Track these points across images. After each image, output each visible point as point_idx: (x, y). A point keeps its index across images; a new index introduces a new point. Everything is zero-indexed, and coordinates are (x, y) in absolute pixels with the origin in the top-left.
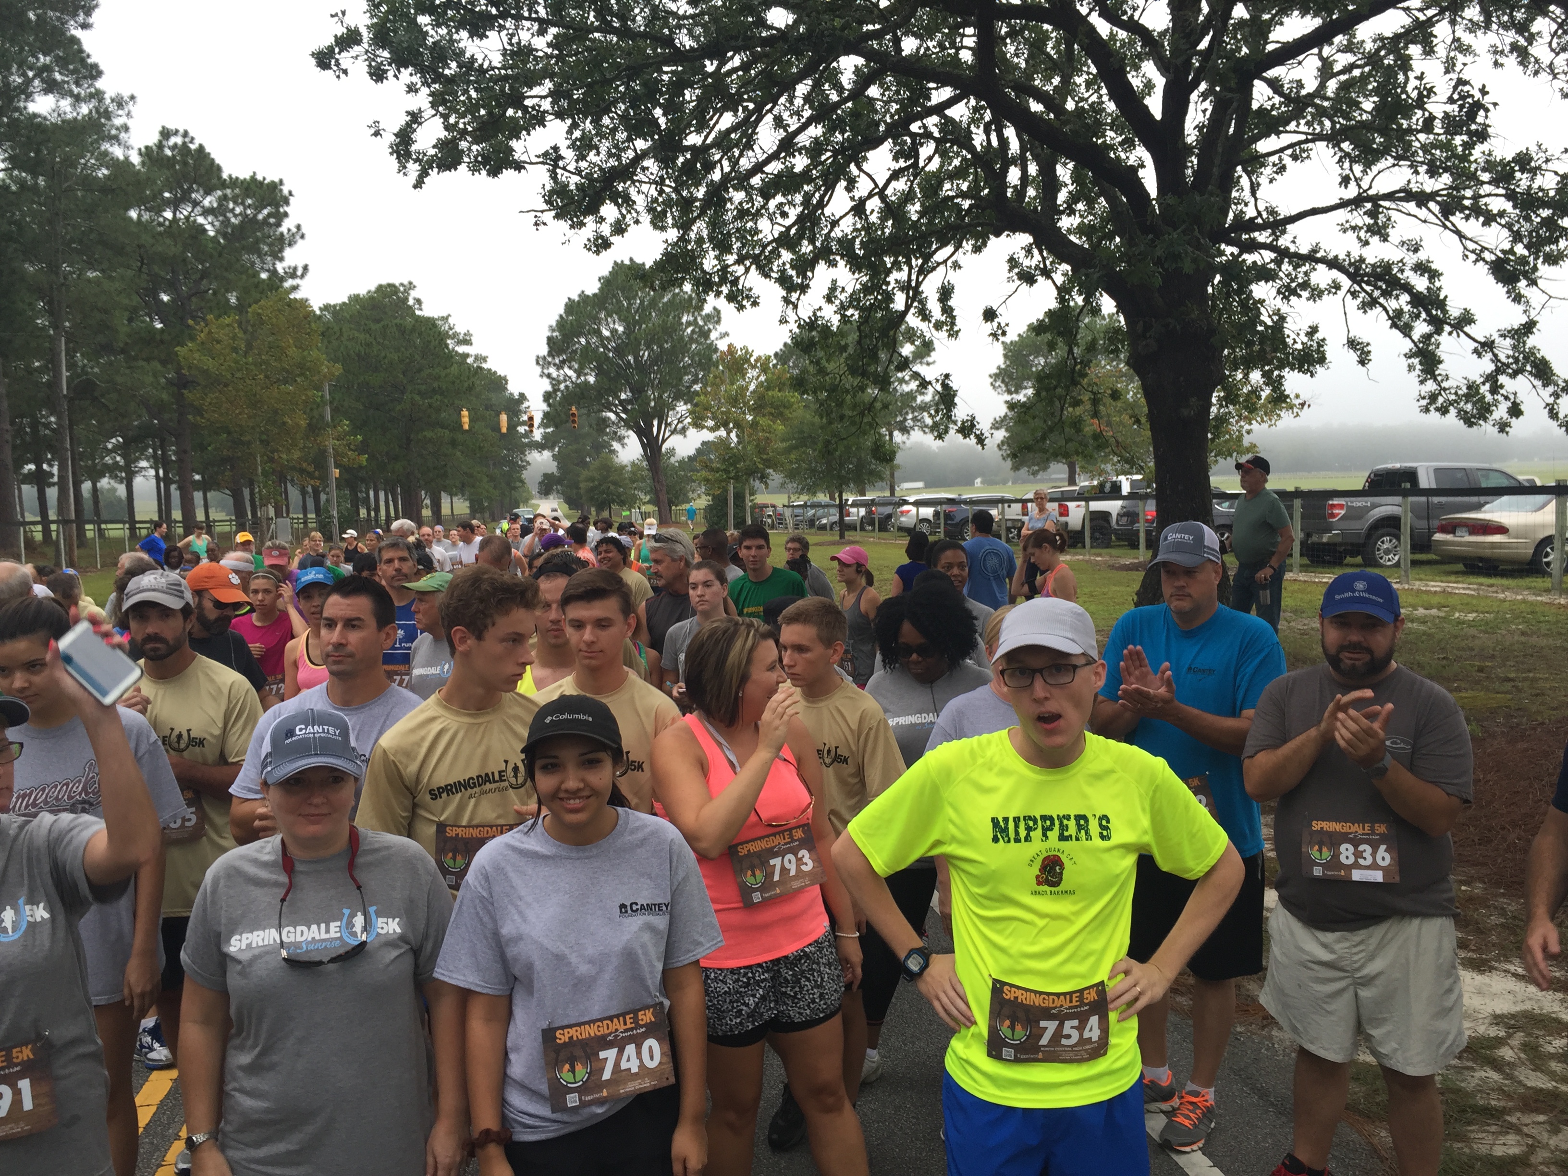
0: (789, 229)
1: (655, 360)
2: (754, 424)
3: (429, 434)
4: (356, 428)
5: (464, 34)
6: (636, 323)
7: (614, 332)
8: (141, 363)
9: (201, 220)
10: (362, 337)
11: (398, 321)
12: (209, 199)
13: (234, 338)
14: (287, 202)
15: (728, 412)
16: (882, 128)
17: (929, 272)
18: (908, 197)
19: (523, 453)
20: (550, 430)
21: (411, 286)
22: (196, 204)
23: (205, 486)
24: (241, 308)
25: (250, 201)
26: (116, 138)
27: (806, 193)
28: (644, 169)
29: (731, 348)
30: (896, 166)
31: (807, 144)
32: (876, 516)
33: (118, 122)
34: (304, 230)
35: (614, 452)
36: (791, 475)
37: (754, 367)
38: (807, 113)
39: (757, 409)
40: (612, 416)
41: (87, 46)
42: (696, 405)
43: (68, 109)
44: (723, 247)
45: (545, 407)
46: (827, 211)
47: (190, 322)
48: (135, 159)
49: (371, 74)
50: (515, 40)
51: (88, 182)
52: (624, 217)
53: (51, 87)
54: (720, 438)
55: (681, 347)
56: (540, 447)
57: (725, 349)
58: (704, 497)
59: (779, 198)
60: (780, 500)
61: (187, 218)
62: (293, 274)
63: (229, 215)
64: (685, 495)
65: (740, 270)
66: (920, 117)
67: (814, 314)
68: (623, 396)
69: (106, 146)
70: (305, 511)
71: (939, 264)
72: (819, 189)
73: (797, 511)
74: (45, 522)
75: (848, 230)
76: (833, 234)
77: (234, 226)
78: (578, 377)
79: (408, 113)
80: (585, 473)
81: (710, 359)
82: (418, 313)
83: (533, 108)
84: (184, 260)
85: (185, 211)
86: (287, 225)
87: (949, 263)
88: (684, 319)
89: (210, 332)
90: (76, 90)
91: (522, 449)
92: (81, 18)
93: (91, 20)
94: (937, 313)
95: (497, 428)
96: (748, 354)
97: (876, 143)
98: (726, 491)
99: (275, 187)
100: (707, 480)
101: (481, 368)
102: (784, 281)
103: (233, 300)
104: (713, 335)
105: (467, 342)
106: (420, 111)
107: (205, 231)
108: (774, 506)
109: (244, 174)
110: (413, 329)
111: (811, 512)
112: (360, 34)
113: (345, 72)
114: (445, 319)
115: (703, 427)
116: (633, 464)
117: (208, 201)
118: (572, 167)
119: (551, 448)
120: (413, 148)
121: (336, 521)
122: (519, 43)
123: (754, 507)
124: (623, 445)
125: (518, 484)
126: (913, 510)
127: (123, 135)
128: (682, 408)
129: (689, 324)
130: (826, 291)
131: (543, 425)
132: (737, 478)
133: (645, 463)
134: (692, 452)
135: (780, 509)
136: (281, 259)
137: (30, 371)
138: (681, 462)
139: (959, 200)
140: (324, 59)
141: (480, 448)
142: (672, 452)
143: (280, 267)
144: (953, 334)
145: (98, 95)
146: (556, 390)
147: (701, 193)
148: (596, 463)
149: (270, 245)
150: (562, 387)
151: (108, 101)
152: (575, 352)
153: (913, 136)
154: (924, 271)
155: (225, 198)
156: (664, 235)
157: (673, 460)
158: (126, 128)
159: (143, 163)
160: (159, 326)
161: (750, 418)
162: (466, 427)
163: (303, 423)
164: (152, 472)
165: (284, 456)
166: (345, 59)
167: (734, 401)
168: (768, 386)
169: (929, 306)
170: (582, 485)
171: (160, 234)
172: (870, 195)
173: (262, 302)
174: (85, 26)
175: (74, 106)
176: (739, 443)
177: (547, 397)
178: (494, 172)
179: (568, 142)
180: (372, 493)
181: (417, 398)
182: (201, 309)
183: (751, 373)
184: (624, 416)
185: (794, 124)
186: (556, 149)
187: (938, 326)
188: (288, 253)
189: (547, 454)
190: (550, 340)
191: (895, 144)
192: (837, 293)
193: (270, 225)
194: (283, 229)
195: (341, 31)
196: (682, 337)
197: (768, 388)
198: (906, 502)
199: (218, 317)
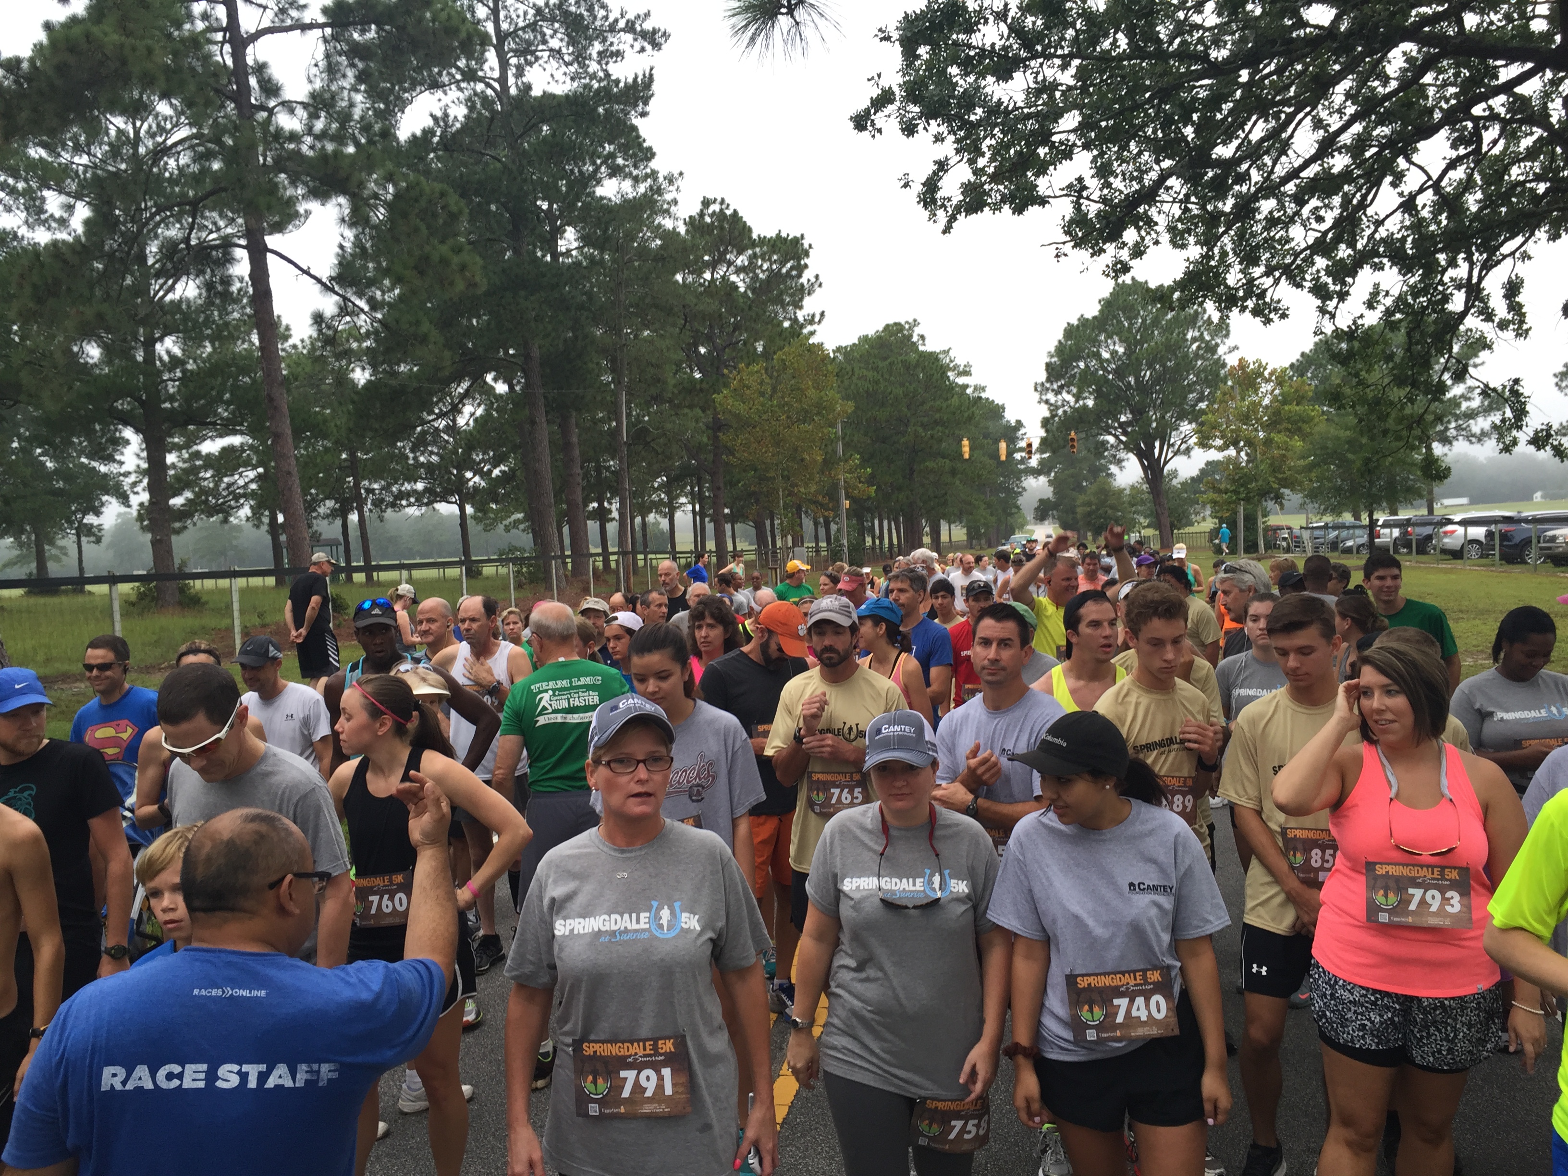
0: (1325, 234)
1: (1157, 379)
2: (1268, 442)
3: (930, 464)
4: (865, 462)
5: (990, 79)
6: (1137, 343)
7: (1114, 353)
8: (686, 410)
9: (733, 278)
10: (870, 374)
11: (903, 357)
12: (741, 258)
13: (761, 384)
14: (807, 254)
15: (1239, 430)
16: (1437, 115)
17: (1492, 267)
18: (1467, 185)
19: (1019, 479)
20: (1046, 455)
21: (916, 323)
22: (730, 264)
23: (733, 519)
24: (767, 354)
25: (775, 257)
26: (667, 211)
27: (1345, 195)
28: (1168, 189)
29: (1242, 362)
30: (1454, 154)
31: (1348, 142)
32: (1413, 538)
33: (668, 197)
34: (821, 279)
35: (1111, 475)
36: (1313, 495)
37: (1268, 381)
38: (1351, 110)
39: (1272, 425)
40: (1111, 439)
41: (643, 133)
42: (1202, 424)
43: (630, 190)
44: (1250, 259)
45: (1043, 433)
46: (1370, 211)
47: (725, 371)
48: (682, 229)
49: (903, 130)
50: (1040, 78)
51: (644, 252)
52: (1143, 239)
53: (616, 171)
54: (1229, 458)
55: (1187, 363)
56: (1036, 472)
57: (1236, 363)
58: (1209, 520)
59: (1314, 202)
60: (1296, 521)
61: (723, 277)
62: (811, 322)
63: (758, 271)
64: (1188, 517)
65: (1268, 282)
66: (1485, 98)
67: (1355, 322)
68: (1123, 419)
69: (659, 220)
70: (817, 539)
71: (1505, 257)
72: (1359, 189)
73: (1317, 533)
74: (605, 554)
75: (1395, 229)
76: (1377, 236)
77: (762, 281)
78: (1077, 401)
79: (936, 162)
80: (1081, 498)
81: (1218, 375)
82: (921, 348)
83: (1061, 143)
84: (720, 315)
85: (721, 271)
86: (807, 276)
87: (1517, 255)
88: (1189, 336)
89: (741, 380)
90: (635, 172)
91: (1018, 475)
92: (640, 109)
93: (648, 109)
94: (1500, 308)
95: (996, 455)
96: (1261, 367)
97: (1429, 131)
98: (1235, 513)
99: (797, 241)
100: (1214, 503)
101: (980, 398)
102: (1320, 291)
103: (760, 349)
104: (1221, 350)
105: (966, 373)
106: (947, 159)
107: (737, 287)
108: (1289, 528)
109: (771, 233)
110: (917, 365)
111: (1333, 534)
112: (893, 93)
113: (880, 131)
114: (946, 352)
115: (1211, 447)
116: (1133, 487)
117: (742, 260)
118: (1095, 197)
119: (1048, 474)
120: (939, 195)
121: (846, 550)
122: (1045, 79)
123: (1267, 529)
124: (1121, 468)
125: (1014, 510)
126: (1460, 530)
127: (673, 209)
128: (1186, 427)
129: (1194, 340)
130: (1367, 297)
131: (1041, 450)
132: (1247, 500)
133: (1145, 487)
134: (1195, 473)
135: (1296, 531)
136: (801, 308)
137: (595, 422)
138: (1184, 484)
139: (1533, 185)
140: (861, 122)
141: (979, 476)
142: (1174, 473)
143: (800, 315)
144: (1522, 333)
145: (654, 174)
146: (1053, 416)
147: (1228, 205)
148: (1094, 488)
149: (792, 295)
150: (1060, 412)
151: (661, 179)
152: (1074, 376)
153: (1476, 120)
154: (1487, 266)
155: (755, 256)
156: (1184, 253)
157: (1175, 482)
158: (675, 202)
159: (687, 231)
160: (698, 375)
161: (1261, 435)
162: (967, 456)
163: (819, 459)
164: (690, 507)
165: (803, 490)
166: (879, 119)
167: (1245, 418)
168: (1285, 400)
169: (1492, 304)
170: (1080, 510)
171: (701, 293)
172: (1421, 190)
173: (786, 349)
174: (643, 114)
175: (634, 187)
176: (1248, 462)
177: (1045, 423)
178: (1019, 210)
179: (1093, 171)
180: (876, 522)
181: (920, 430)
182: (733, 359)
183: (1265, 388)
184: (1124, 438)
185: (1335, 123)
186: (1080, 180)
187: (1503, 325)
188: (807, 301)
189: (1043, 480)
190: (1048, 365)
191: (1453, 130)
192: (1380, 297)
193: (792, 277)
194: (803, 280)
195: (876, 92)
196: (1186, 355)
197: (1285, 402)
198: (1450, 522)
199: (748, 365)
